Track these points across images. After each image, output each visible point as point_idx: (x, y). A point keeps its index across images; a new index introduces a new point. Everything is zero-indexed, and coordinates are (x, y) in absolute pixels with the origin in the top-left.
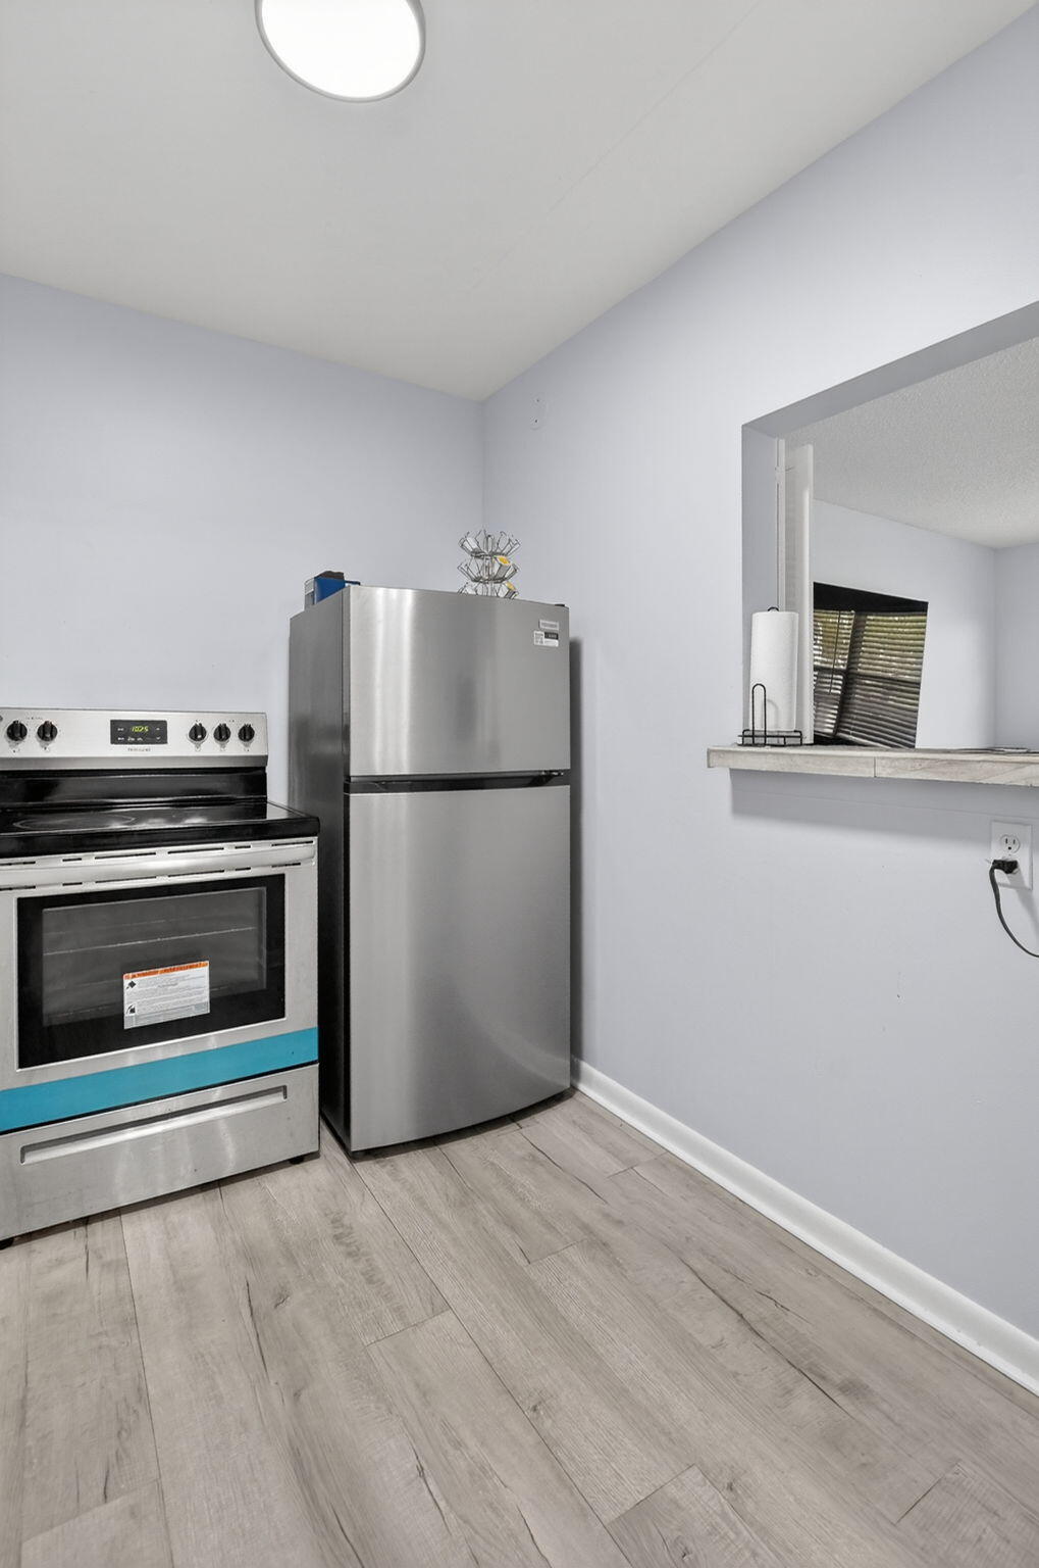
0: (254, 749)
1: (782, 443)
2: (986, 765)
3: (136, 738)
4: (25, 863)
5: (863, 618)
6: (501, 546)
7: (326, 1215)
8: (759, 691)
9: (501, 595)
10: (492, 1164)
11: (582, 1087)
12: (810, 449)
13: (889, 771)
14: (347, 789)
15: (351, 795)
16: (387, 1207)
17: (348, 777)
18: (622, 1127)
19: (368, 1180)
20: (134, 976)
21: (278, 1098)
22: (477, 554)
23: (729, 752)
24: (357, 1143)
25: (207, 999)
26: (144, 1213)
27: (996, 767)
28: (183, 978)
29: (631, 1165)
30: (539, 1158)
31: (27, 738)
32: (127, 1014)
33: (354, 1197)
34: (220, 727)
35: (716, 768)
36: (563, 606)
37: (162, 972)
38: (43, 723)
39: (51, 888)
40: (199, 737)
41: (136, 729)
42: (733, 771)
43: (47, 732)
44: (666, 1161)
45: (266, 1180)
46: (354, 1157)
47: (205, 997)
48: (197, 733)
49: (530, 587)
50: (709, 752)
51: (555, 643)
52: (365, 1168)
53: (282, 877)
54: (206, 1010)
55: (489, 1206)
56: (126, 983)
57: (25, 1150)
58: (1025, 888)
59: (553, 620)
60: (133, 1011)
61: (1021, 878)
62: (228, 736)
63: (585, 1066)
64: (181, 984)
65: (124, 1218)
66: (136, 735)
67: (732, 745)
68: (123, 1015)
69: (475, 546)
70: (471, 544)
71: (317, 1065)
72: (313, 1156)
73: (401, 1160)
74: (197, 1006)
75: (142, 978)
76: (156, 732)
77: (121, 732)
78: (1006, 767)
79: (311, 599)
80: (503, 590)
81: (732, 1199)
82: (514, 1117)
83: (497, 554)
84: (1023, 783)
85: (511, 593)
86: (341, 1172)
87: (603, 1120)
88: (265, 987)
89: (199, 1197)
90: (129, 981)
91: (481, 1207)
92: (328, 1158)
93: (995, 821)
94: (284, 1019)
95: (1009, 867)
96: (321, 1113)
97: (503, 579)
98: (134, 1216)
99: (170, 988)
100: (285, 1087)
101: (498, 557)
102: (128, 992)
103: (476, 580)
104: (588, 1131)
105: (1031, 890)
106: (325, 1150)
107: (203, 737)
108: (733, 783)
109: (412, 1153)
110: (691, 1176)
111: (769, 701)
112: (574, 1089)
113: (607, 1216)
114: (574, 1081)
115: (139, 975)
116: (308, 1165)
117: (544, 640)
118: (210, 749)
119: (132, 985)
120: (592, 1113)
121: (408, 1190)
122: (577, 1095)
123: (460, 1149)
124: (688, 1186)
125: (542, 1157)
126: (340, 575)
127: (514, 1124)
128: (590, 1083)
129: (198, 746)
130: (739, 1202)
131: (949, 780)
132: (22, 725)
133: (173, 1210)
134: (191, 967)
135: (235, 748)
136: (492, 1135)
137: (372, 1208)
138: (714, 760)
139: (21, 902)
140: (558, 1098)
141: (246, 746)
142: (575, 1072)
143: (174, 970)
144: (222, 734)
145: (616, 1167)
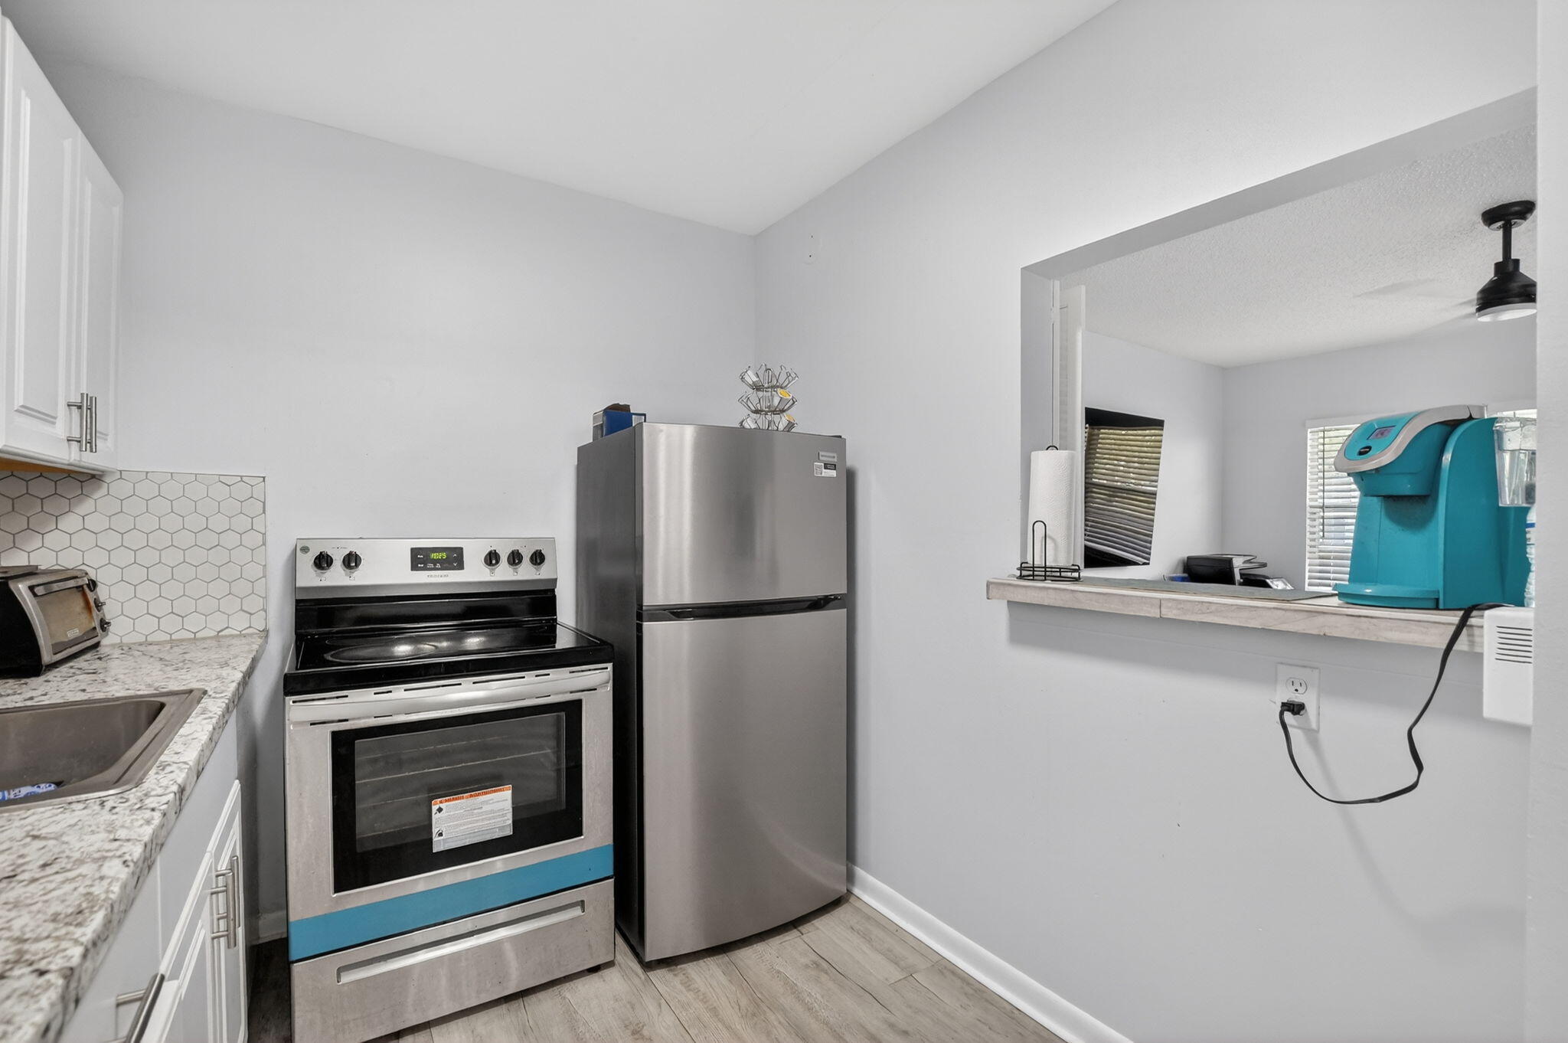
0: (543, 573)
1: (1057, 283)
2: (1279, 612)
3: (435, 565)
4: (337, 697)
5: (1096, 431)
6: (781, 381)
7: (626, 1026)
8: (1039, 527)
9: (781, 427)
10: (779, 972)
11: (857, 891)
12: (1083, 288)
13: (1175, 612)
14: (640, 617)
15: (645, 623)
16: (683, 1016)
17: (640, 606)
18: (897, 932)
19: (662, 988)
20: (441, 802)
21: (577, 912)
22: (757, 387)
23: (1010, 585)
24: (651, 954)
25: (510, 822)
26: (453, 1025)
27: (1289, 614)
28: (486, 802)
29: (910, 973)
30: (822, 965)
31: (332, 568)
32: (436, 839)
33: (652, 1008)
34: (513, 552)
35: (993, 600)
36: (840, 437)
37: (467, 798)
38: (348, 552)
39: (363, 721)
40: (494, 562)
41: (434, 556)
42: (1011, 604)
43: (352, 561)
44: (945, 969)
45: (567, 991)
46: (648, 966)
47: (509, 820)
48: (492, 559)
49: (809, 420)
50: (988, 584)
51: (833, 473)
52: (659, 976)
53: (579, 703)
54: (509, 832)
55: (779, 1017)
56: (435, 808)
57: (340, 971)
58: (1313, 730)
59: (833, 452)
60: (441, 835)
61: (1308, 720)
62: (520, 561)
63: (860, 872)
64: (486, 808)
65: (435, 1030)
66: (435, 562)
67: (1009, 576)
68: (431, 839)
69: (755, 379)
70: (751, 377)
71: (613, 880)
72: (610, 964)
73: (691, 968)
74: (501, 828)
75: (447, 803)
76: (454, 559)
77: (420, 559)
78: (1298, 616)
79: (599, 432)
80: (782, 422)
81: (1008, 1007)
82: (795, 923)
83: (778, 387)
84: (1315, 632)
85: (791, 425)
86: (637, 981)
87: (878, 925)
88: (564, 807)
89: (503, 1009)
90: (437, 807)
91: (772, 1017)
92: (622, 966)
93: (1282, 663)
94: (582, 837)
95: (1295, 708)
96: (617, 926)
97: (783, 411)
98: (444, 1028)
99: (476, 811)
100: (583, 902)
101: (779, 389)
102: (435, 817)
103: (757, 412)
104: (866, 937)
105: (1318, 731)
106: (619, 958)
107: (497, 562)
108: (1010, 615)
109: (701, 962)
110: (968, 984)
111: (1050, 537)
112: (849, 892)
113: (892, 1026)
114: (850, 887)
115: (446, 801)
116: (606, 973)
117: (824, 470)
118: (504, 573)
119: (440, 810)
120: (869, 918)
121: (702, 1000)
122: (852, 899)
123: (748, 956)
124: (966, 994)
125: (825, 965)
126: (626, 408)
127: (795, 930)
128: (866, 888)
129: (492, 571)
130: (1016, 1012)
131: (1238, 624)
132: (328, 555)
133: (480, 1021)
134: (495, 791)
135: (526, 573)
136: (775, 942)
137: (669, 1018)
138: (994, 591)
139: (336, 736)
140: (837, 903)
141: (537, 570)
142: (850, 877)
143: (479, 795)
144: (515, 558)
145: (896, 975)
